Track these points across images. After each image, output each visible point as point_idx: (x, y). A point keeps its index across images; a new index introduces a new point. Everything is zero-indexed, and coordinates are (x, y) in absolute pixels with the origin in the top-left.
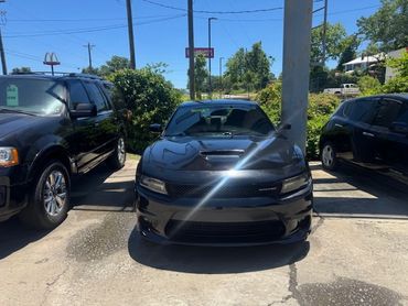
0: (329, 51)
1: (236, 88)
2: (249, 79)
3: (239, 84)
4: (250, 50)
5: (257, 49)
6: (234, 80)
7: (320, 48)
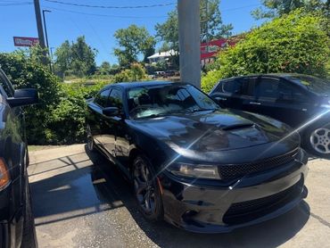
0: (139, 47)
1: (67, 74)
2: (78, 67)
3: (69, 71)
4: (76, 42)
5: (81, 42)
6: (65, 68)
7: (133, 44)
